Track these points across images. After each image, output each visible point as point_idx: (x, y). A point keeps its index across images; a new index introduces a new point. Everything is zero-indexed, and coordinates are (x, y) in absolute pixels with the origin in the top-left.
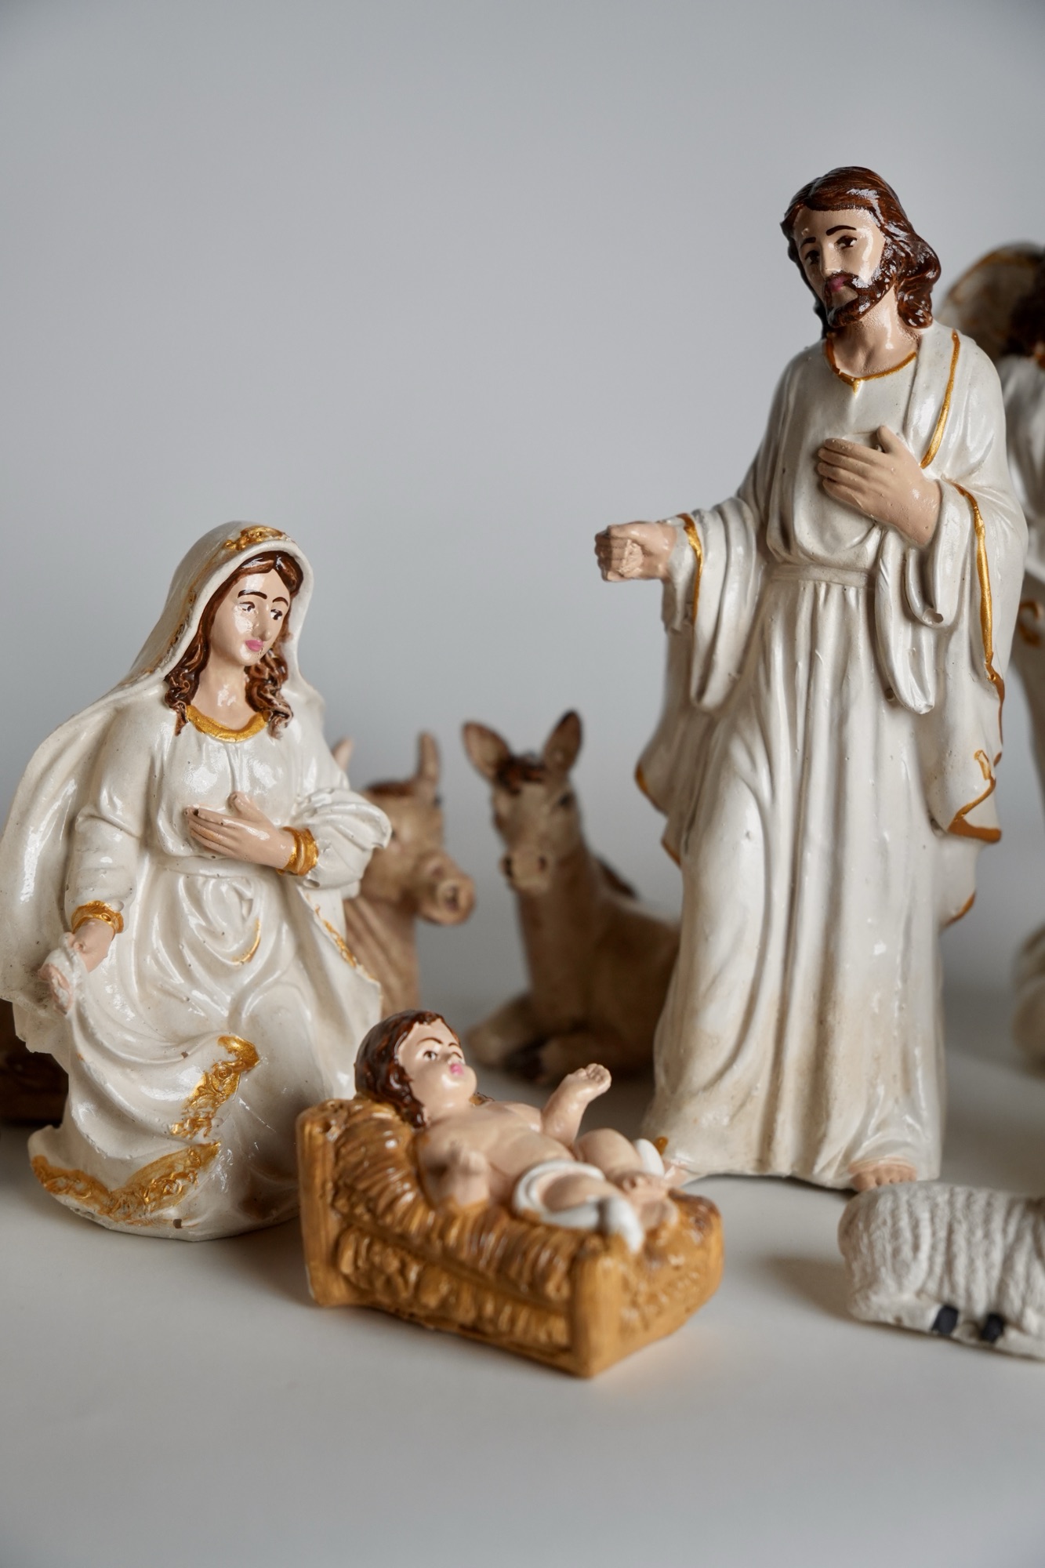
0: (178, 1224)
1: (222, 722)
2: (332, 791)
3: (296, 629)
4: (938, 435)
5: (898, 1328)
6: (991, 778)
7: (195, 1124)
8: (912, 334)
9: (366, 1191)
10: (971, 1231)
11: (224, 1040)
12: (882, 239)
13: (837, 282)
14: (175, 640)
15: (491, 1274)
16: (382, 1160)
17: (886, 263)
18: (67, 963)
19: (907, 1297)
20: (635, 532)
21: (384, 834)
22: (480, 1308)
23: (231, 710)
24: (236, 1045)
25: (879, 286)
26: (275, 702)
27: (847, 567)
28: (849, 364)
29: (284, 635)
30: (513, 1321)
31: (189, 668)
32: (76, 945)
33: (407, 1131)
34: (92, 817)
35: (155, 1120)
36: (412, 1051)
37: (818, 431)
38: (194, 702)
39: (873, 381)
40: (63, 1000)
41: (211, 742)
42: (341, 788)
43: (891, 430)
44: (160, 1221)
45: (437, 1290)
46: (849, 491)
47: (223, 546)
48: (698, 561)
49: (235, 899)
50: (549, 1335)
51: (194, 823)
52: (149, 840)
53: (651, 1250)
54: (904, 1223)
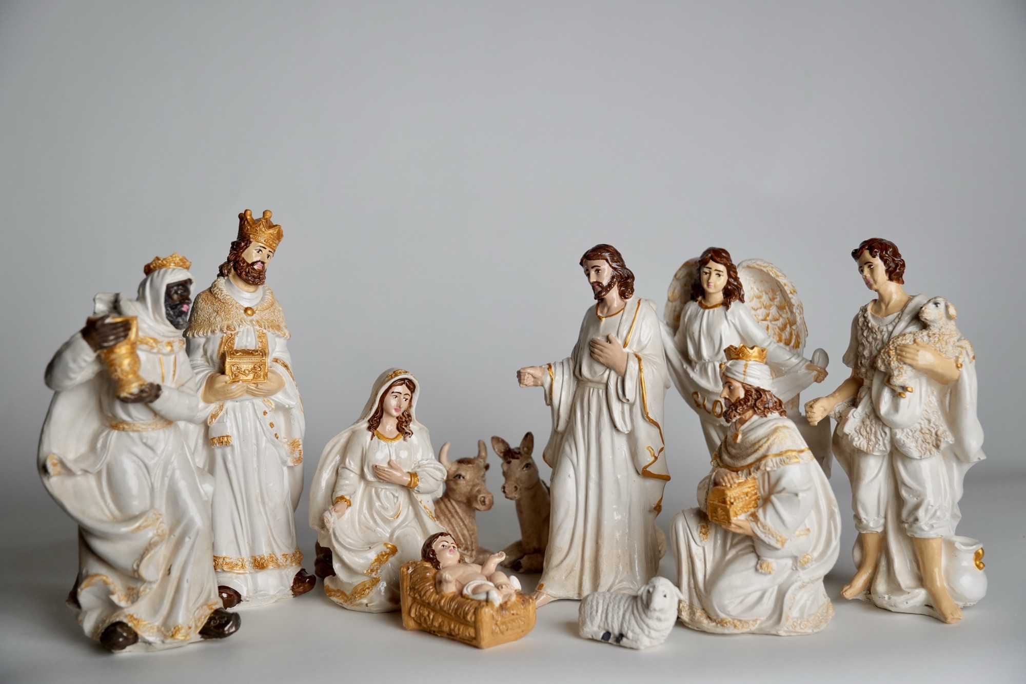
0: (367, 605)
1: (387, 436)
2: (427, 460)
3: (414, 403)
4: (629, 337)
5: (593, 640)
6: (655, 457)
7: (372, 571)
8: (623, 301)
9: (418, 589)
10: (614, 606)
11: (386, 544)
12: (611, 269)
13: (595, 284)
14: (371, 409)
15: (453, 614)
16: (424, 579)
17: (613, 277)
18: (330, 515)
19: (595, 629)
20: (529, 371)
21: (444, 475)
22: (450, 626)
23: (391, 432)
24: (390, 546)
25: (610, 286)
26: (405, 429)
27: (599, 383)
28: (602, 312)
29: (410, 406)
30: (459, 630)
31: (376, 417)
32: (333, 509)
33: (434, 571)
34: (343, 468)
35: (359, 569)
36: (437, 546)
37: (591, 336)
38: (377, 429)
39: (608, 318)
40: (328, 527)
41: (383, 443)
42: (431, 459)
43: (613, 336)
44: (361, 604)
45: (438, 621)
46: (598, 357)
47: (387, 377)
48: (552, 380)
49: (392, 497)
50: (469, 634)
51: (376, 470)
52: (362, 476)
53: (503, 607)
54: (594, 604)
